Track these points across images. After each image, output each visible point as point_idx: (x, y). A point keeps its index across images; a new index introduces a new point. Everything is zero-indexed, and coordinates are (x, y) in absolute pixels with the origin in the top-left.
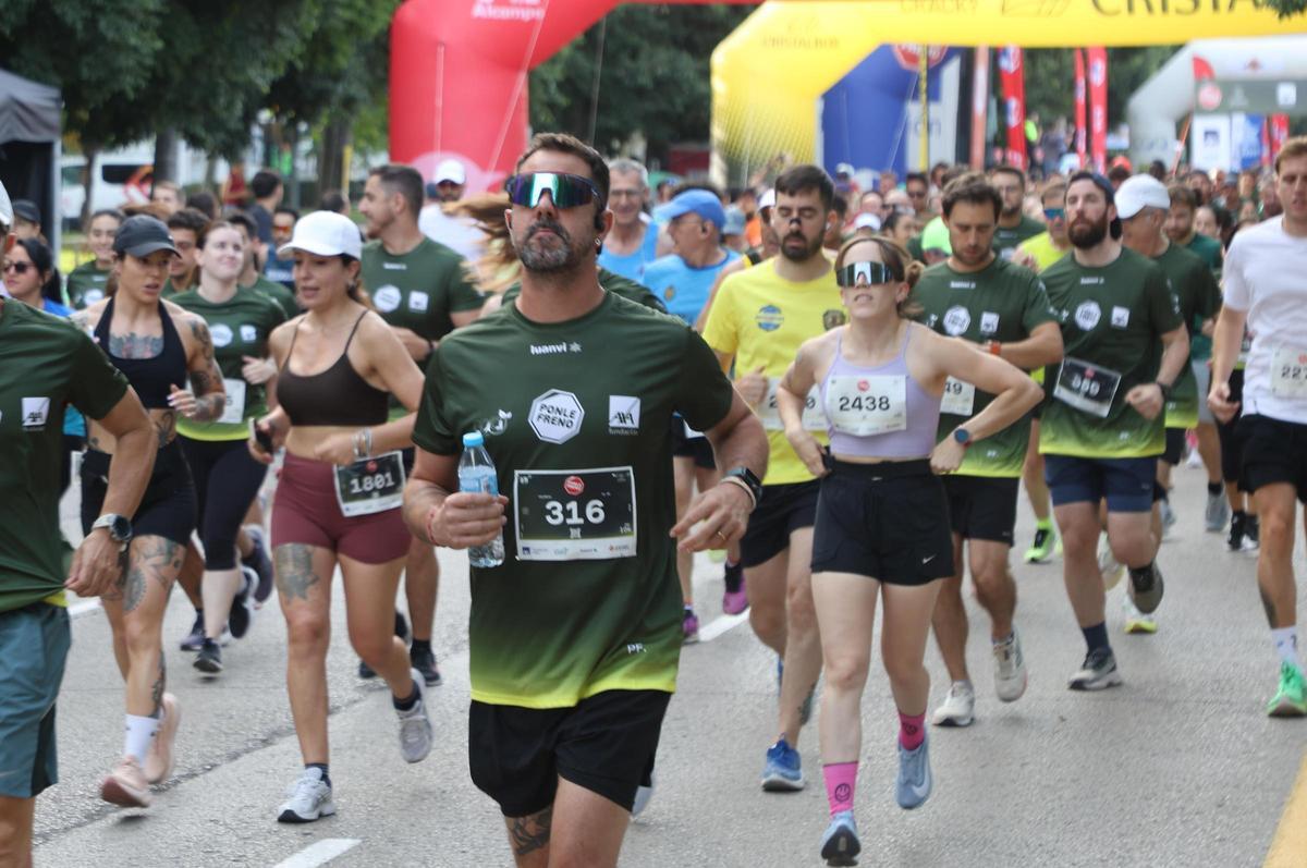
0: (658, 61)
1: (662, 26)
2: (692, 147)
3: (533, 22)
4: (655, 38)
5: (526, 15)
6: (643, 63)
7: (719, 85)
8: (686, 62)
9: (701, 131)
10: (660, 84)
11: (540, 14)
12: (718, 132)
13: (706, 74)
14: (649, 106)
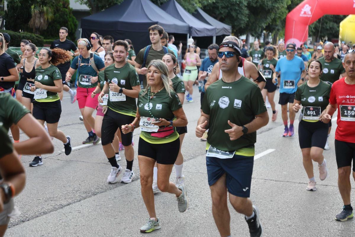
0: (331, 24)
1: (332, 19)
2: (335, 39)
3: (310, 17)
4: (330, 21)
5: (309, 16)
6: (328, 25)
7: (341, 29)
8: (335, 25)
9: (337, 36)
10: (330, 28)
11: (311, 16)
12: (340, 37)
13: (339, 27)
14: (329, 32)
